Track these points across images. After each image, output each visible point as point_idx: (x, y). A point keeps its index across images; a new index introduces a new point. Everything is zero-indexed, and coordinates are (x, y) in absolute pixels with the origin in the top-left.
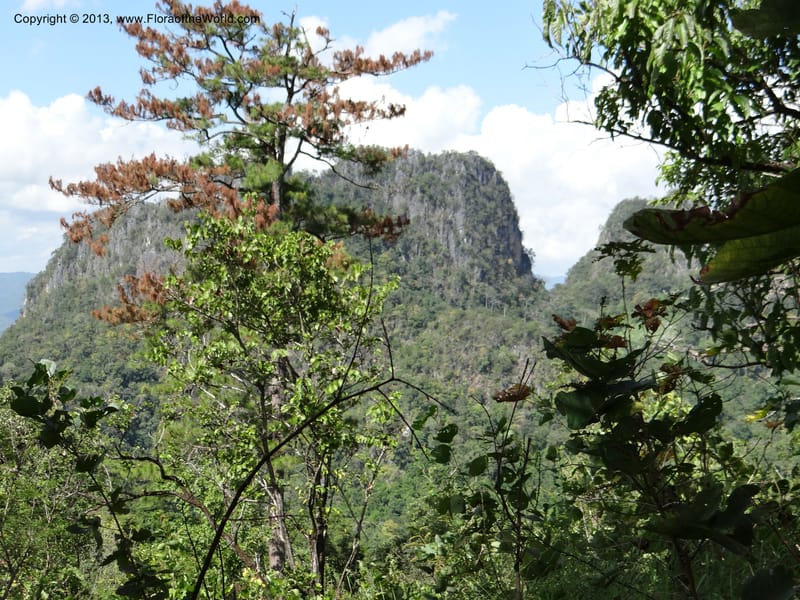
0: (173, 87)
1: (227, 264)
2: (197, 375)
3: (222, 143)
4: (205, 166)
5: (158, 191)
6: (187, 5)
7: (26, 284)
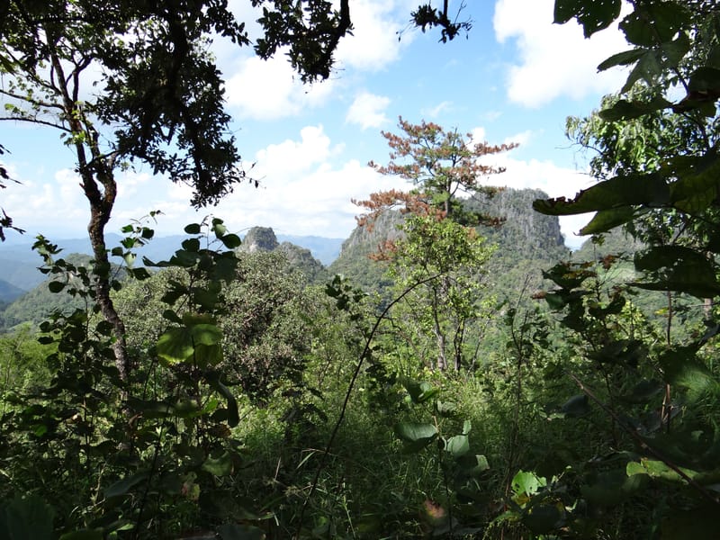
3: (424, 184)
4: (416, 194)
5: (396, 205)
6: (411, 125)
7: (342, 243)
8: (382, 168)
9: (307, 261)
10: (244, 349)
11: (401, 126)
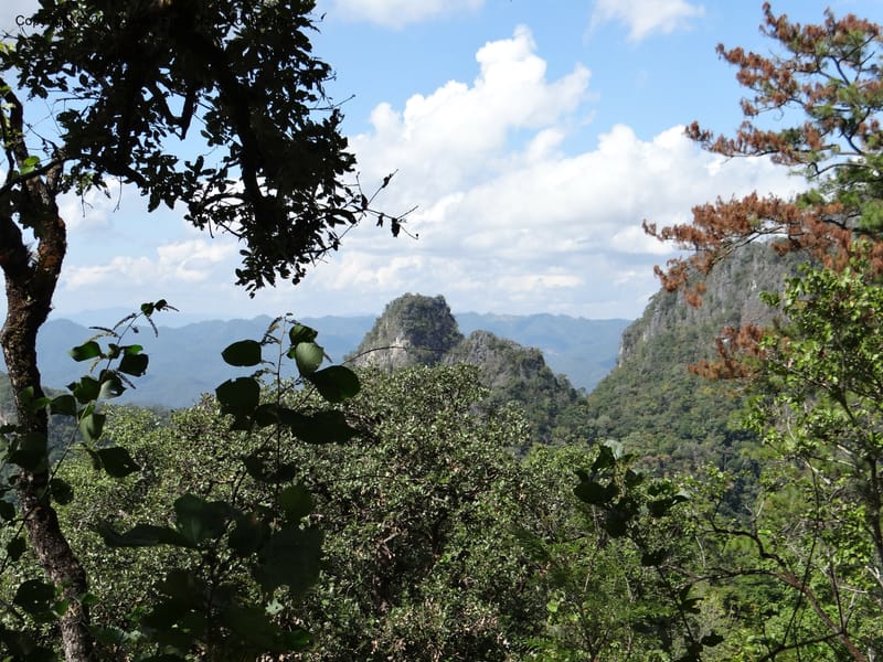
0: (778, 118)
1: (832, 322)
2: (799, 445)
3: (834, 177)
4: (814, 204)
5: (761, 233)
6: (795, 25)
7: (622, 332)
8: (722, 140)
9: (534, 379)
10: (378, 614)
11: (771, 28)
